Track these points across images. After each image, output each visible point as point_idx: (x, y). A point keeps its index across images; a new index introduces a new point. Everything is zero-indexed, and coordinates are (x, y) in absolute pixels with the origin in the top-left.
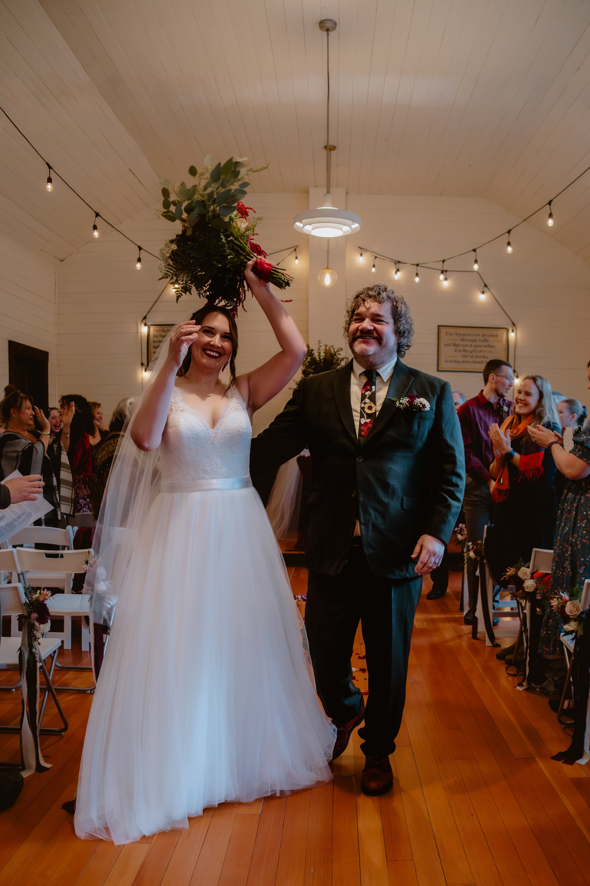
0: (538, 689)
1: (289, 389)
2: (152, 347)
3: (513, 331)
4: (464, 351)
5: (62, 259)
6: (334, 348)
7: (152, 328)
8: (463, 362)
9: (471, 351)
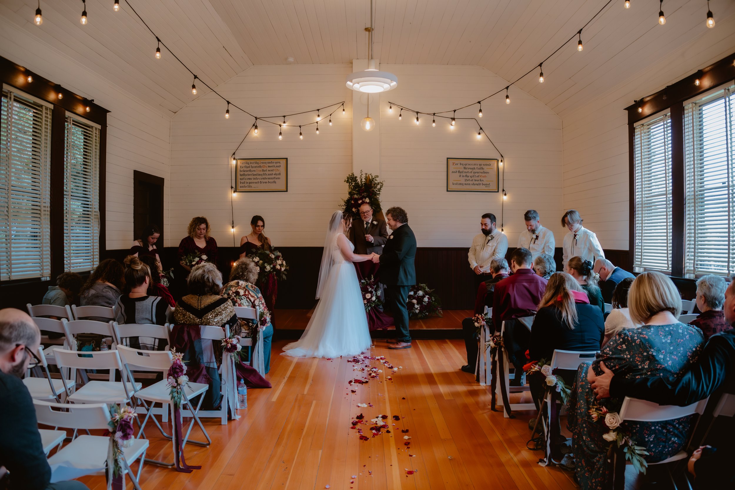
0: (557, 466)
2: (239, 175)
3: (502, 161)
4: (466, 176)
5: (175, 112)
6: (371, 175)
7: (239, 161)
8: (465, 184)
9: (471, 176)
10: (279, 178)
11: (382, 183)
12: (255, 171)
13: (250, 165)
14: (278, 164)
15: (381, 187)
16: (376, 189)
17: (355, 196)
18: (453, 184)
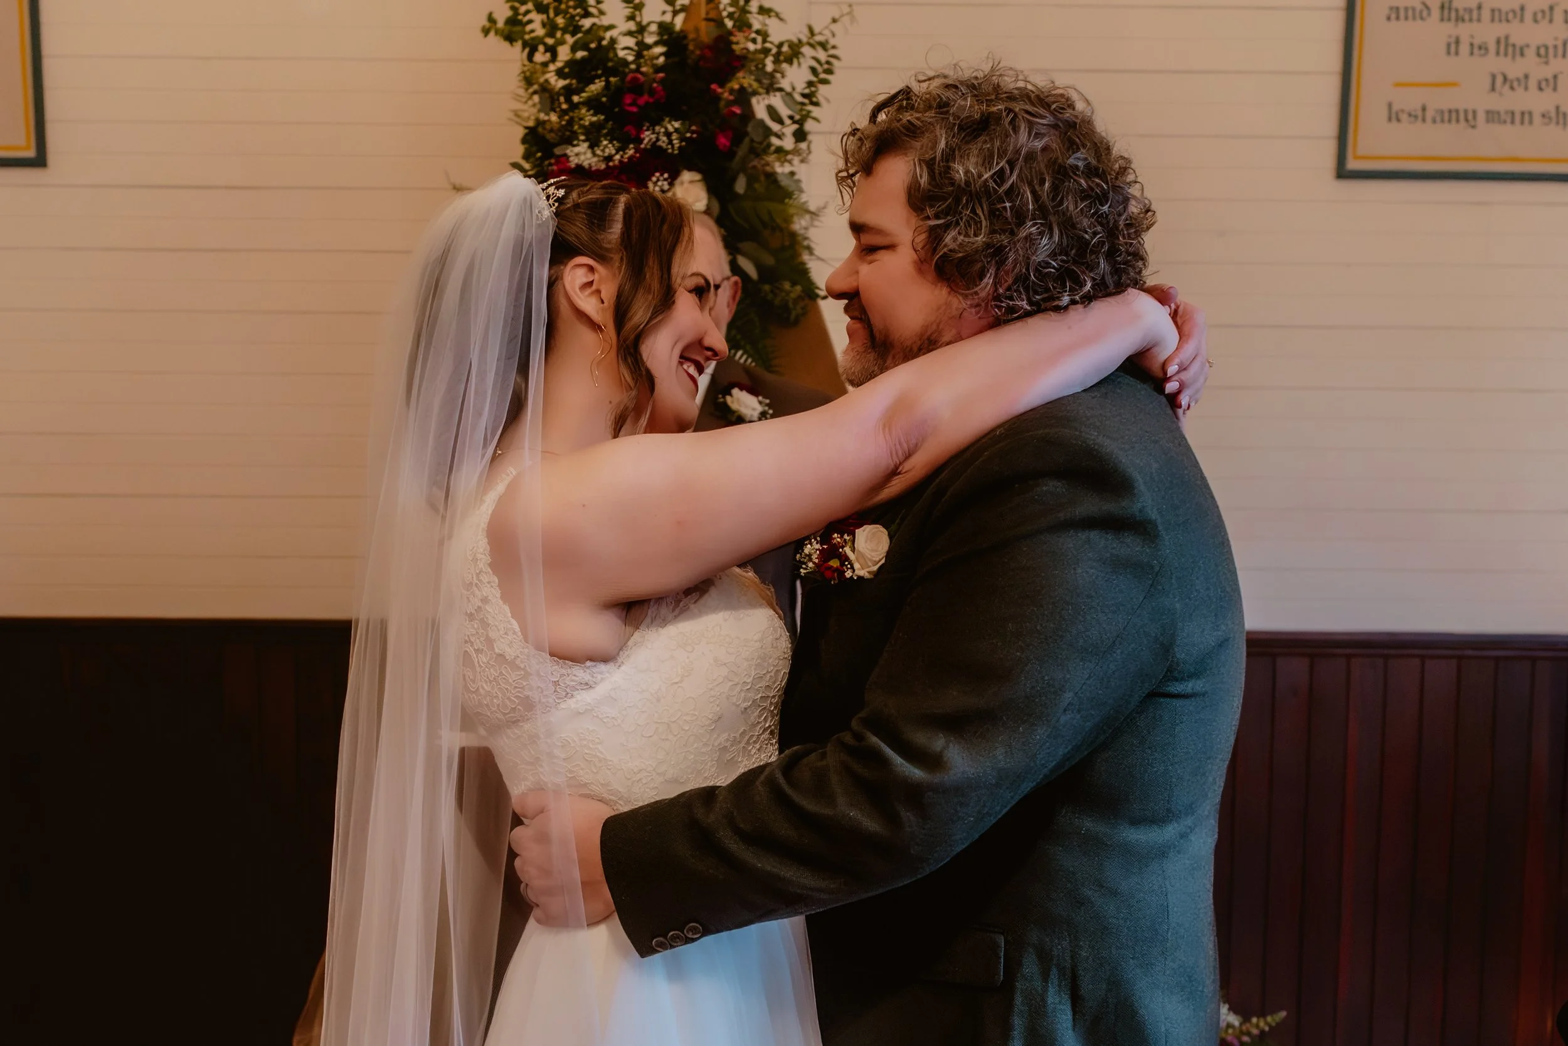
4: (1505, 46)
8: (1492, 116)
9: (1547, 48)
11: (824, 45)
15: (815, 79)
16: (775, 96)
17: (577, 155)
18: (1394, 116)
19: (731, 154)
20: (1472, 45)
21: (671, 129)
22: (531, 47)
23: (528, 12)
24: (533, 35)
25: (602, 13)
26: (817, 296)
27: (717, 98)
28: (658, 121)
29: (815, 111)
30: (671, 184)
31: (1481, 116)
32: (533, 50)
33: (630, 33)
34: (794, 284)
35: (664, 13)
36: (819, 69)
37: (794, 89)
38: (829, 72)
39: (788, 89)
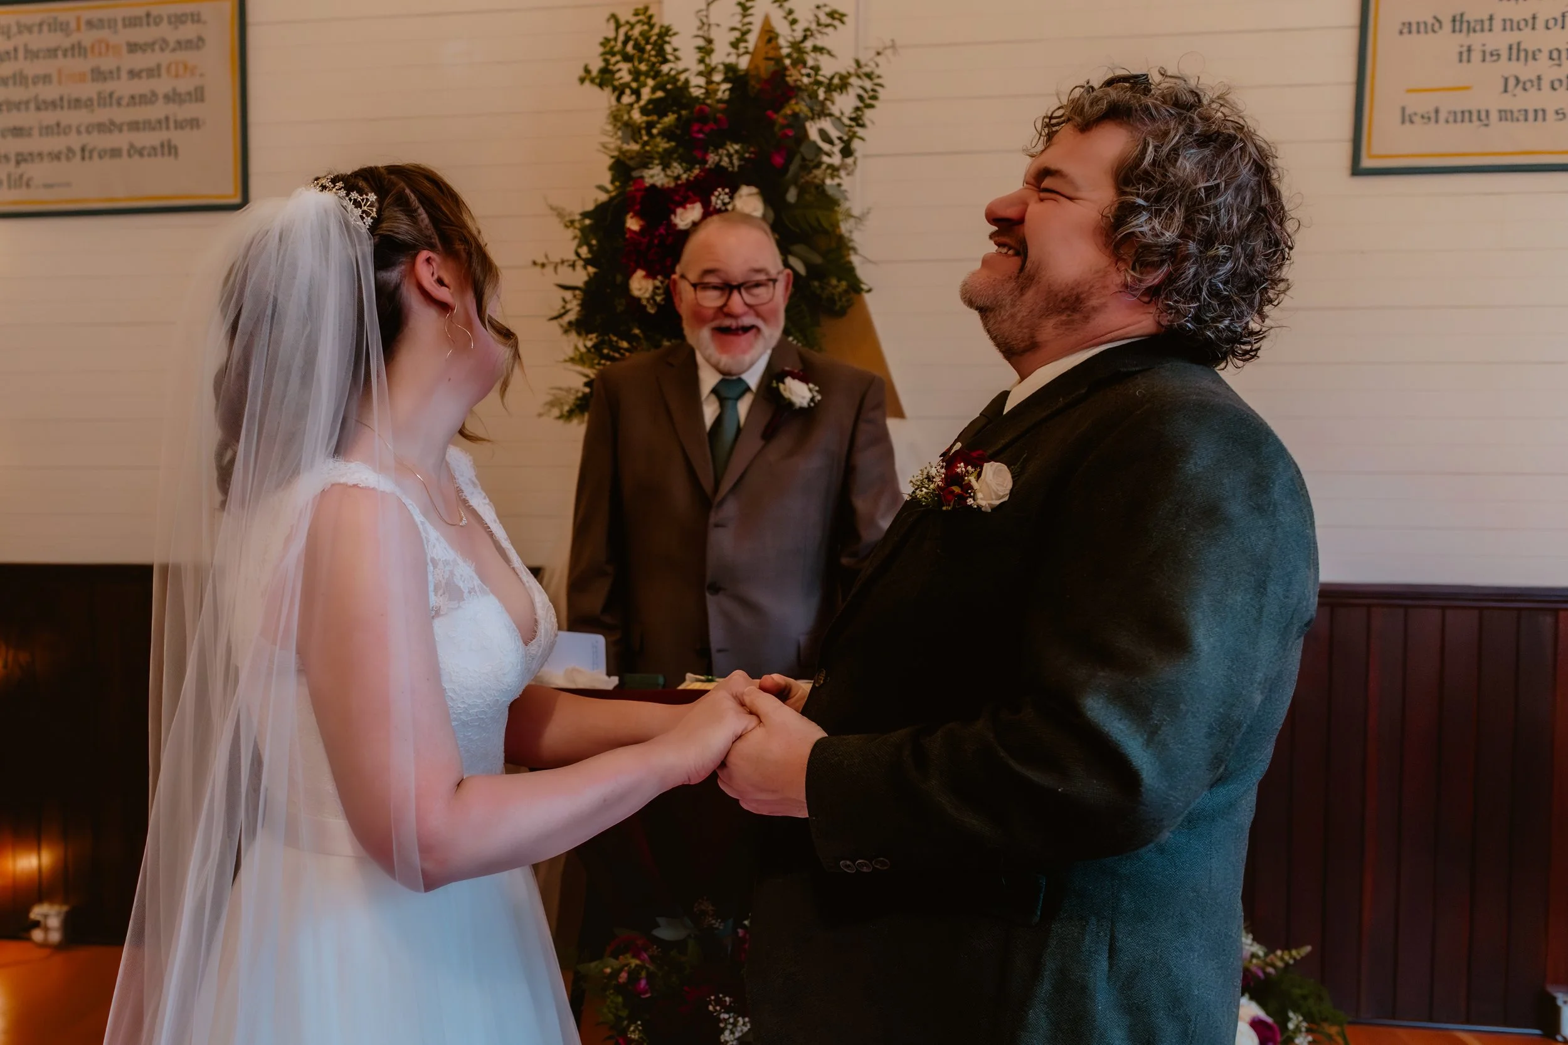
1: (535, 263)
4: (1516, 52)
6: (791, 12)
8: (1505, 115)
9: (1559, 51)
10: (194, 123)
11: (869, 76)
12: (46, 79)
13: (20, 40)
14: (188, 31)
15: (861, 105)
16: (826, 121)
17: (652, 176)
18: (1407, 118)
19: (785, 169)
20: (1484, 52)
21: (732, 151)
22: (620, 91)
23: (617, 62)
24: (621, 81)
25: (677, 59)
26: (862, 289)
27: (772, 123)
28: (722, 145)
29: (860, 131)
30: (732, 198)
31: (1494, 116)
32: (622, 93)
33: (700, 74)
34: (839, 280)
35: (729, 55)
36: (865, 95)
37: (842, 113)
38: (874, 98)
39: (837, 114)
